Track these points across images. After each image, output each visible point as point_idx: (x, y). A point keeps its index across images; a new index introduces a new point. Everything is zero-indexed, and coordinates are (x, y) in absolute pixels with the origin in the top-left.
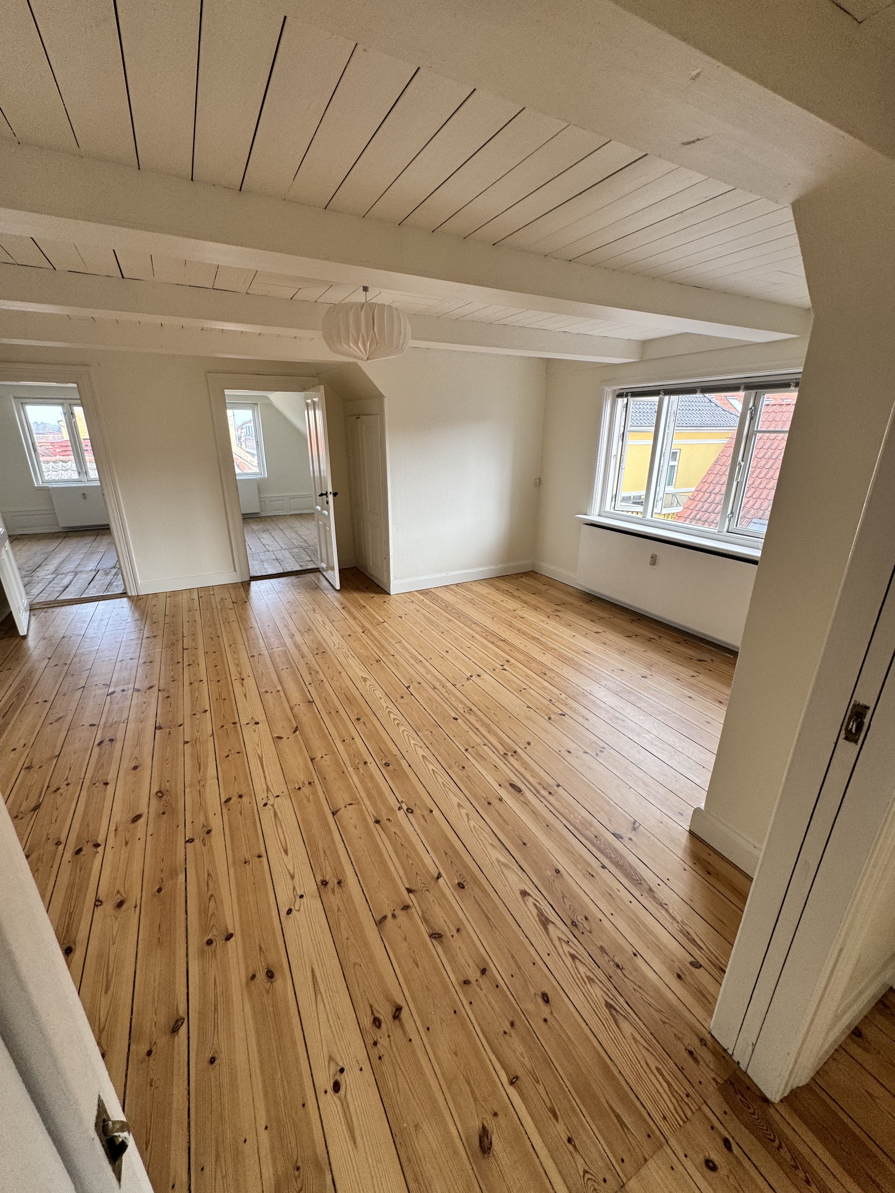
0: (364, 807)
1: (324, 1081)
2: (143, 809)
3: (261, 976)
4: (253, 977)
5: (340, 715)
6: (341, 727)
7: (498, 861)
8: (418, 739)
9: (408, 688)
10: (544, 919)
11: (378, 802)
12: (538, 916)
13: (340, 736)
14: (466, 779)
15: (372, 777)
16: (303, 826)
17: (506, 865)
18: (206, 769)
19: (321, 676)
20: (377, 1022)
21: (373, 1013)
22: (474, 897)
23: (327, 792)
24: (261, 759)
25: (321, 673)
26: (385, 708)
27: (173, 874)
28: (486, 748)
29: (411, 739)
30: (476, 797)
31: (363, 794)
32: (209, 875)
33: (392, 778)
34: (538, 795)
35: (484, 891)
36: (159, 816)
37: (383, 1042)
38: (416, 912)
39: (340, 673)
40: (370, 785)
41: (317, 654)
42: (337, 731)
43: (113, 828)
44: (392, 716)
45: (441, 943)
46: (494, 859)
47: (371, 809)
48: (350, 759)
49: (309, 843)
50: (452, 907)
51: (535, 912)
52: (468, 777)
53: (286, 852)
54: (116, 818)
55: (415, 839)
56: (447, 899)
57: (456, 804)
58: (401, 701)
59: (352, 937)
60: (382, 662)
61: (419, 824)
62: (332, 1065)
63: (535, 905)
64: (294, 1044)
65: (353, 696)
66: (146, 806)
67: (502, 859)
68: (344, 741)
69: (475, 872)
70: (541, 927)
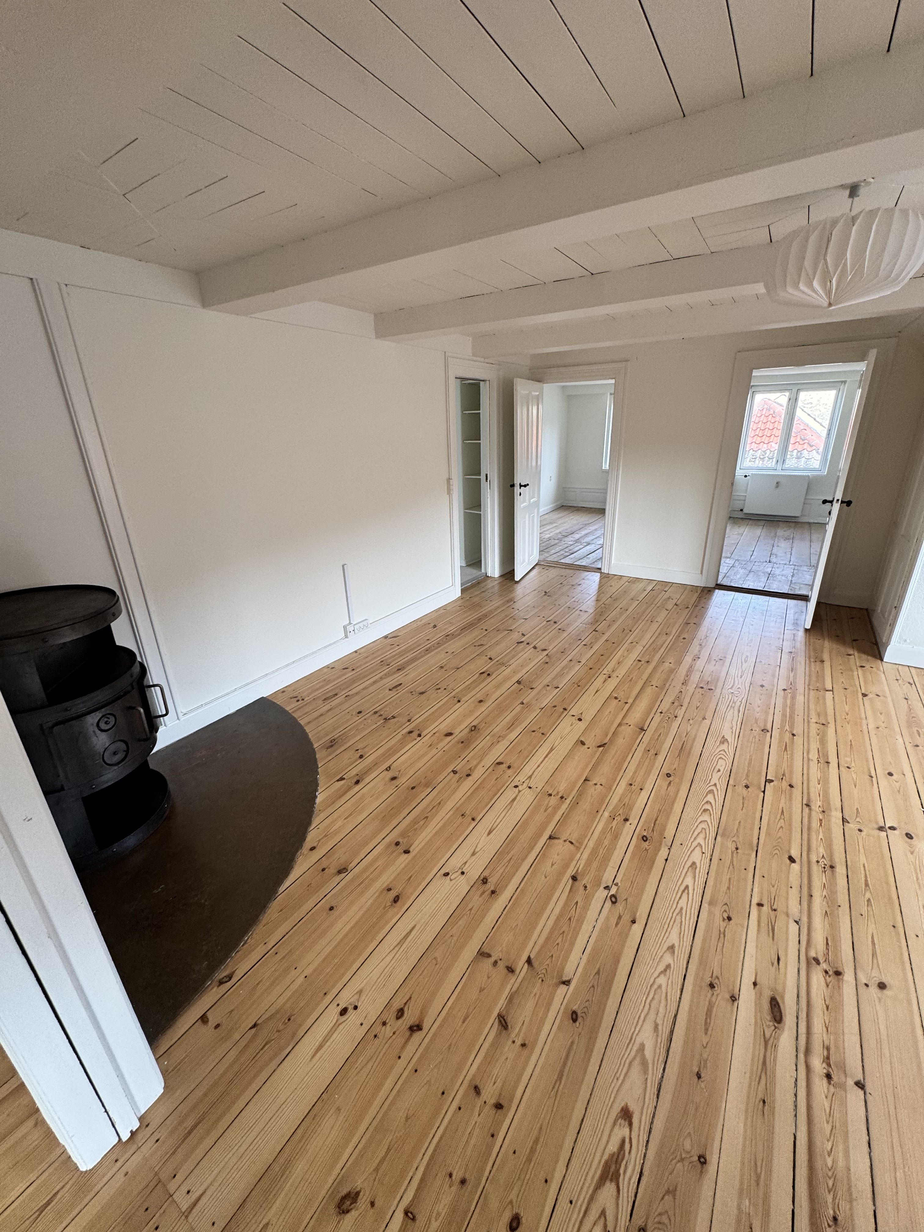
0: (579, 855)
1: (345, 999)
2: (456, 732)
3: (392, 894)
4: (389, 890)
5: (655, 759)
6: (643, 770)
7: (642, 1047)
8: (711, 842)
9: (768, 781)
10: (612, 1170)
11: (595, 865)
12: (612, 1155)
13: (633, 777)
14: (715, 933)
15: (616, 837)
16: (521, 825)
17: (644, 1063)
18: (511, 731)
19: (681, 712)
20: (400, 1013)
21: (406, 1004)
22: (572, 1043)
23: (566, 817)
24: (552, 750)
25: (684, 708)
26: (712, 783)
27: (427, 785)
28: (794, 928)
29: (702, 836)
30: (703, 962)
31: (591, 844)
32: (440, 803)
33: (634, 854)
34: (801, 1056)
35: (589, 1050)
36: (458, 742)
37: (388, 1031)
38: (513, 983)
39: (704, 718)
40: (606, 842)
41: (702, 688)
42: (635, 772)
43: (434, 731)
44: (710, 798)
45: (498, 1035)
46: (638, 1041)
47: (582, 863)
48: (617, 805)
49: (510, 842)
50: (543, 1021)
51: (613, 1147)
52: (722, 934)
53: (489, 834)
54: (442, 727)
55: (586, 928)
56: (548, 1010)
57: (669, 943)
58: (740, 789)
59: (455, 938)
60: (769, 734)
61: (607, 918)
62: (356, 997)
63: (623, 1142)
64: (359, 955)
65: (691, 748)
66: (460, 731)
67: (648, 1053)
68: (631, 785)
69: (603, 1025)
70: (599, 1172)
